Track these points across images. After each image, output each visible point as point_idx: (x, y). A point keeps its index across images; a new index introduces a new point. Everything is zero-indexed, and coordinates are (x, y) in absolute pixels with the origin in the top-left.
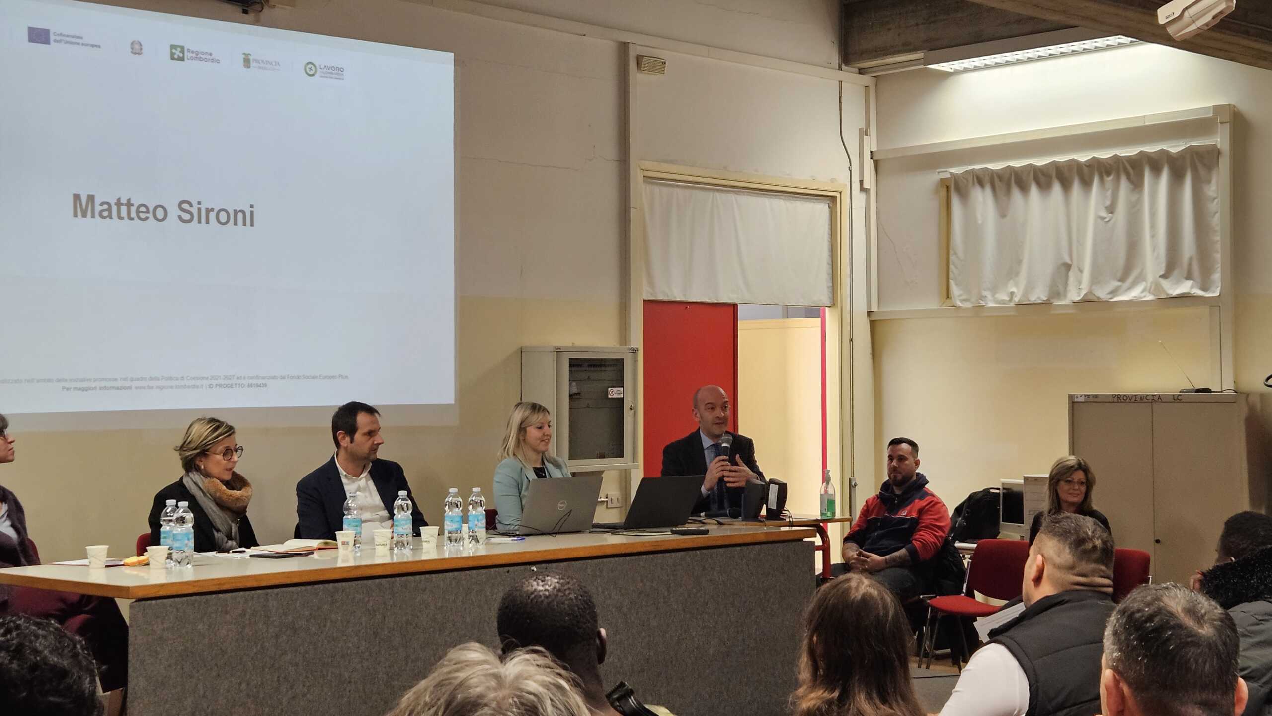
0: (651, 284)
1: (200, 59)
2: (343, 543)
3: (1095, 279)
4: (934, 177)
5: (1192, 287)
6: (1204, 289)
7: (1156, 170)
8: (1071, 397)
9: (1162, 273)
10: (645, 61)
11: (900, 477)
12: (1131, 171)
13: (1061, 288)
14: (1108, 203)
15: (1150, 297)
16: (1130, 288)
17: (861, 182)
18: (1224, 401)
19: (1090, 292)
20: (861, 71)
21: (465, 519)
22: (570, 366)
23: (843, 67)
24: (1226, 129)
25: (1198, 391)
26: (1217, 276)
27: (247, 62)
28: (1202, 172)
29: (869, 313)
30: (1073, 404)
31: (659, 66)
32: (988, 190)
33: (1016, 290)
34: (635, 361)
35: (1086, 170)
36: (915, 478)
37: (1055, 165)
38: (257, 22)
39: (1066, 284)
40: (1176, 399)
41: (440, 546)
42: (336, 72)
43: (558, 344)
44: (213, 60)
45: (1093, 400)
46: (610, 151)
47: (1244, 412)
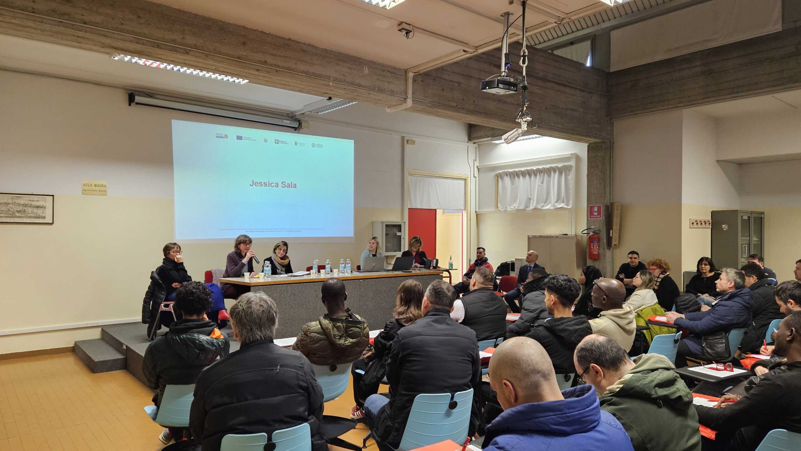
0: (411, 204)
1: (283, 143)
2: (312, 273)
3: (537, 203)
4: (494, 174)
5: (564, 205)
6: (567, 206)
7: (555, 171)
8: (528, 236)
9: (556, 201)
10: (409, 141)
11: (480, 258)
12: (548, 172)
13: (528, 206)
14: (541, 181)
15: (552, 208)
16: (547, 205)
17: (474, 175)
18: (571, 238)
19: (536, 206)
20: (474, 143)
21: (345, 267)
22: (386, 226)
23: (469, 142)
24: (574, 159)
25: (564, 235)
26: (571, 202)
27: (296, 144)
28: (568, 172)
29: (476, 212)
30: (529, 238)
31: (413, 143)
32: (509, 177)
33: (516, 206)
34: (405, 225)
35: (535, 171)
36: (484, 259)
37: (527, 170)
38: (299, 133)
39: (529, 205)
40: (557, 237)
41: (338, 274)
42: (320, 146)
43: (382, 221)
44: (286, 143)
45: (534, 237)
46: (399, 167)
47: (576, 240)
